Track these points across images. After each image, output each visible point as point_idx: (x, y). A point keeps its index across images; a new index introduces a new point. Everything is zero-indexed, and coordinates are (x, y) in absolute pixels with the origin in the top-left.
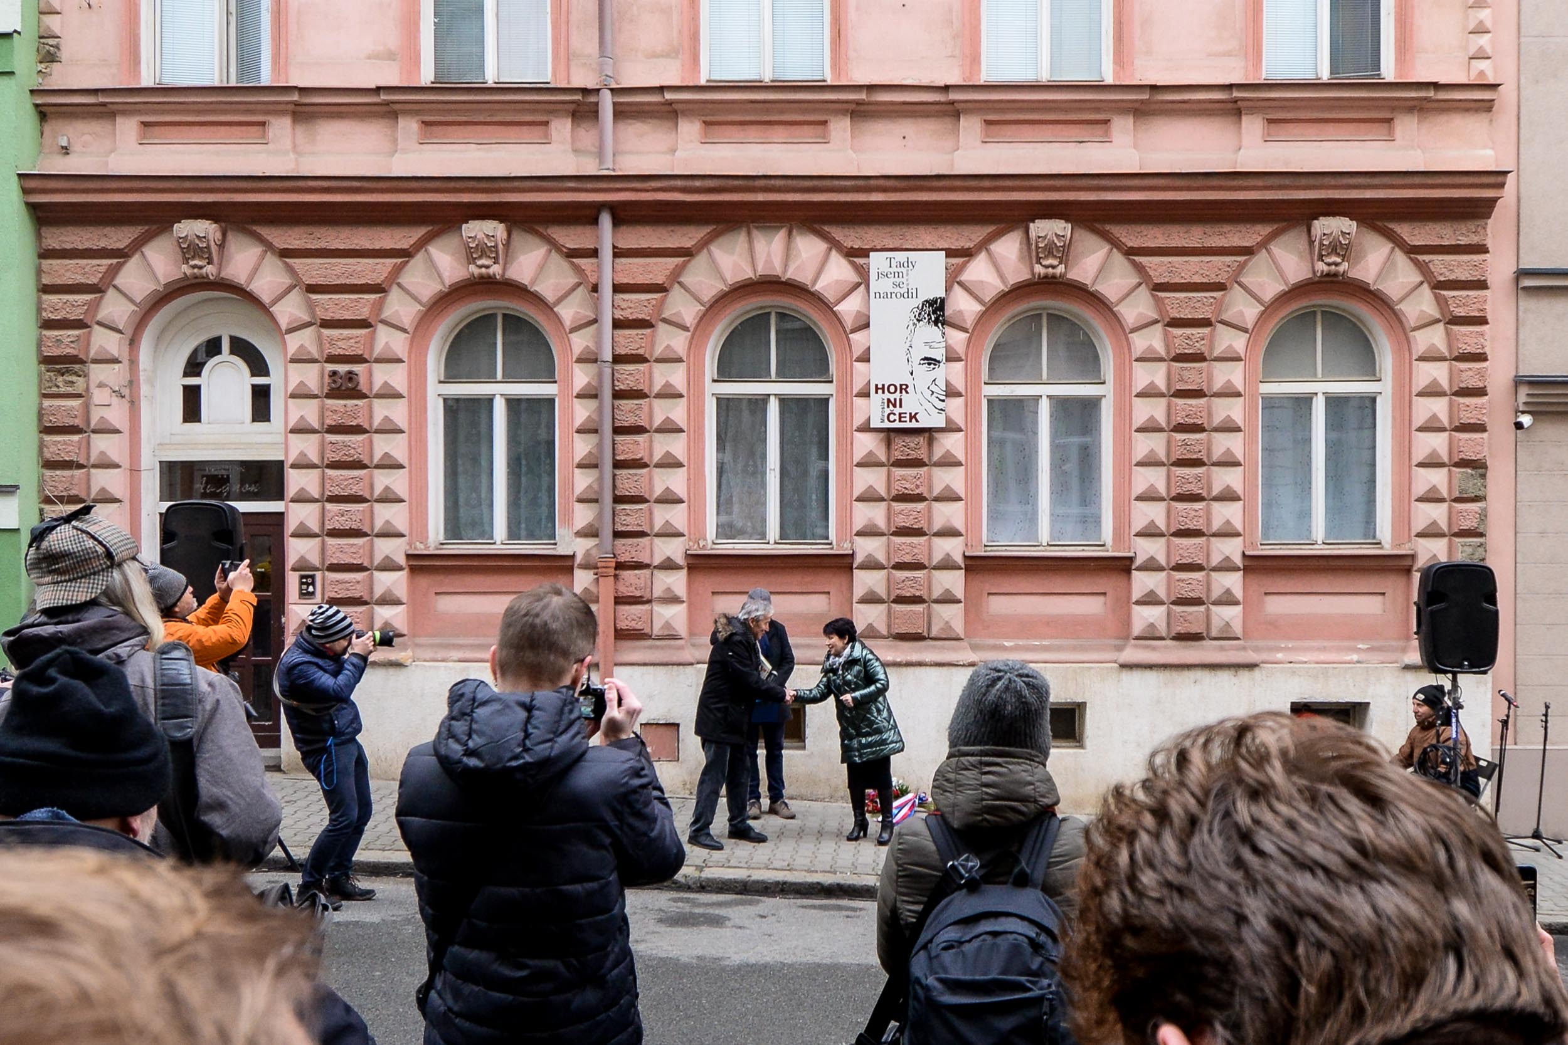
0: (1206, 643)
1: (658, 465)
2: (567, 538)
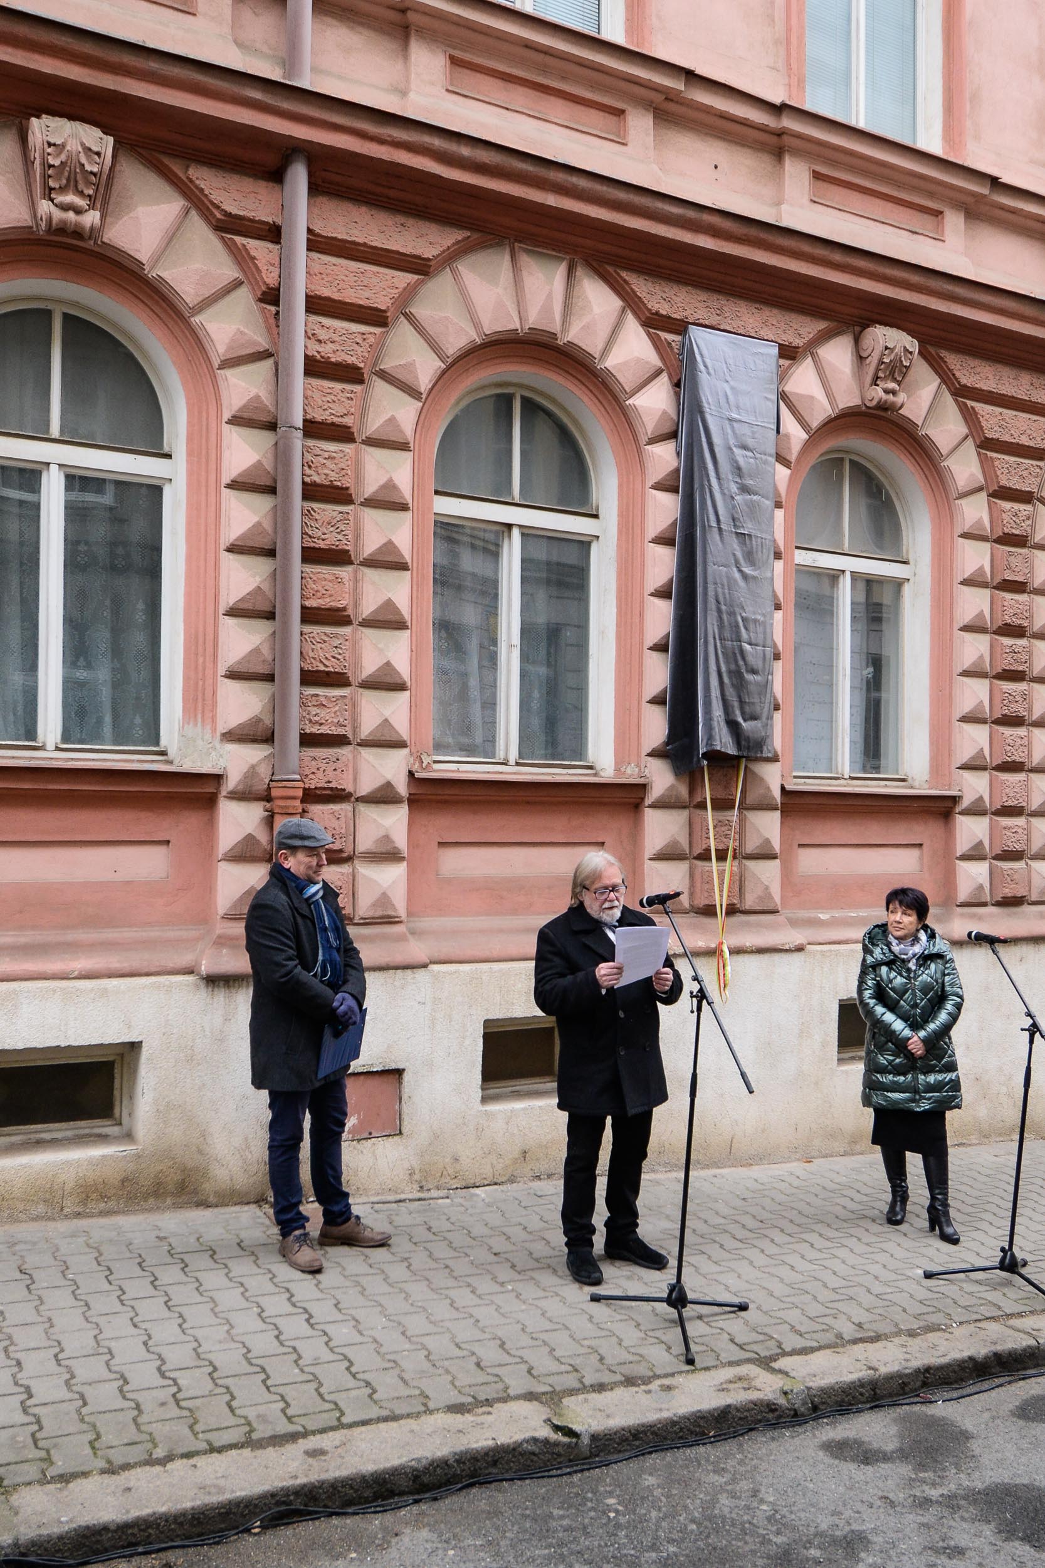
0: (1026, 909)
1: (367, 623)
2: (200, 742)
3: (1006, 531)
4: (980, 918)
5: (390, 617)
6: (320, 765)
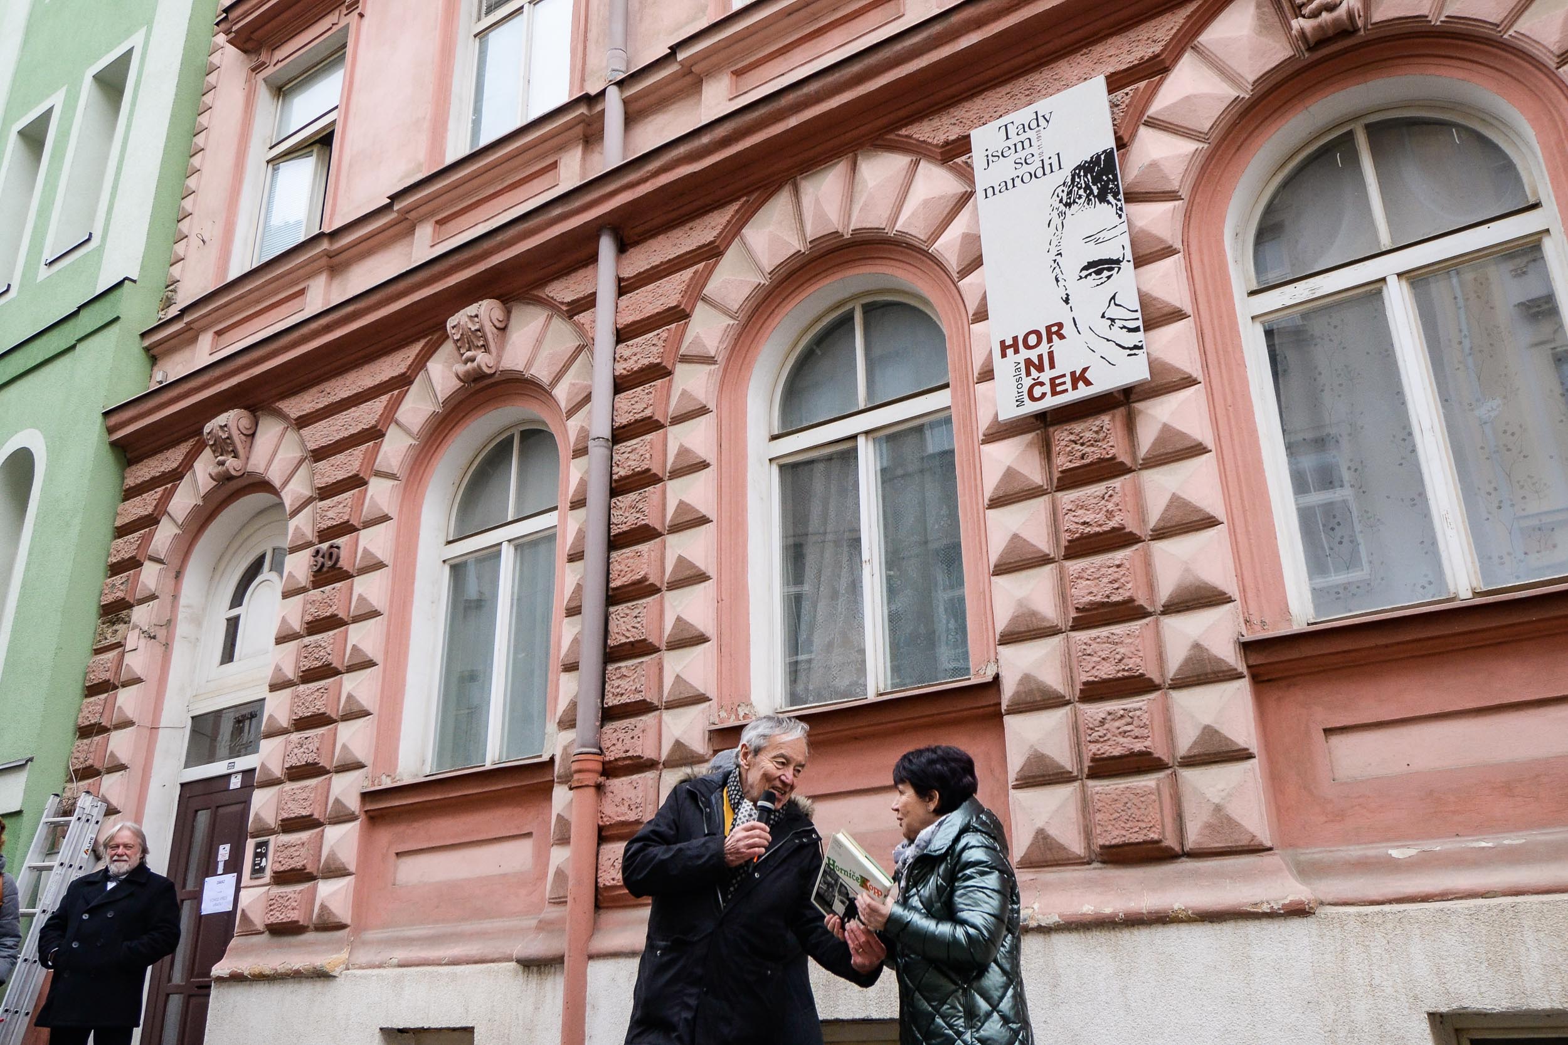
1: (672, 586)
2: (552, 736)
6: (620, 735)
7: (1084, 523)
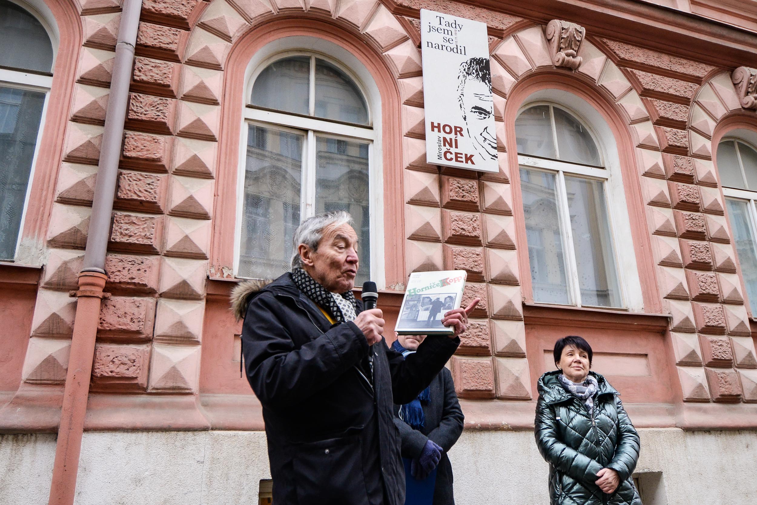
0: (742, 405)
1: (179, 172)
2: (34, 250)
3: (671, 143)
4: (705, 411)
5: (197, 169)
6: (126, 265)
7: (462, 229)
